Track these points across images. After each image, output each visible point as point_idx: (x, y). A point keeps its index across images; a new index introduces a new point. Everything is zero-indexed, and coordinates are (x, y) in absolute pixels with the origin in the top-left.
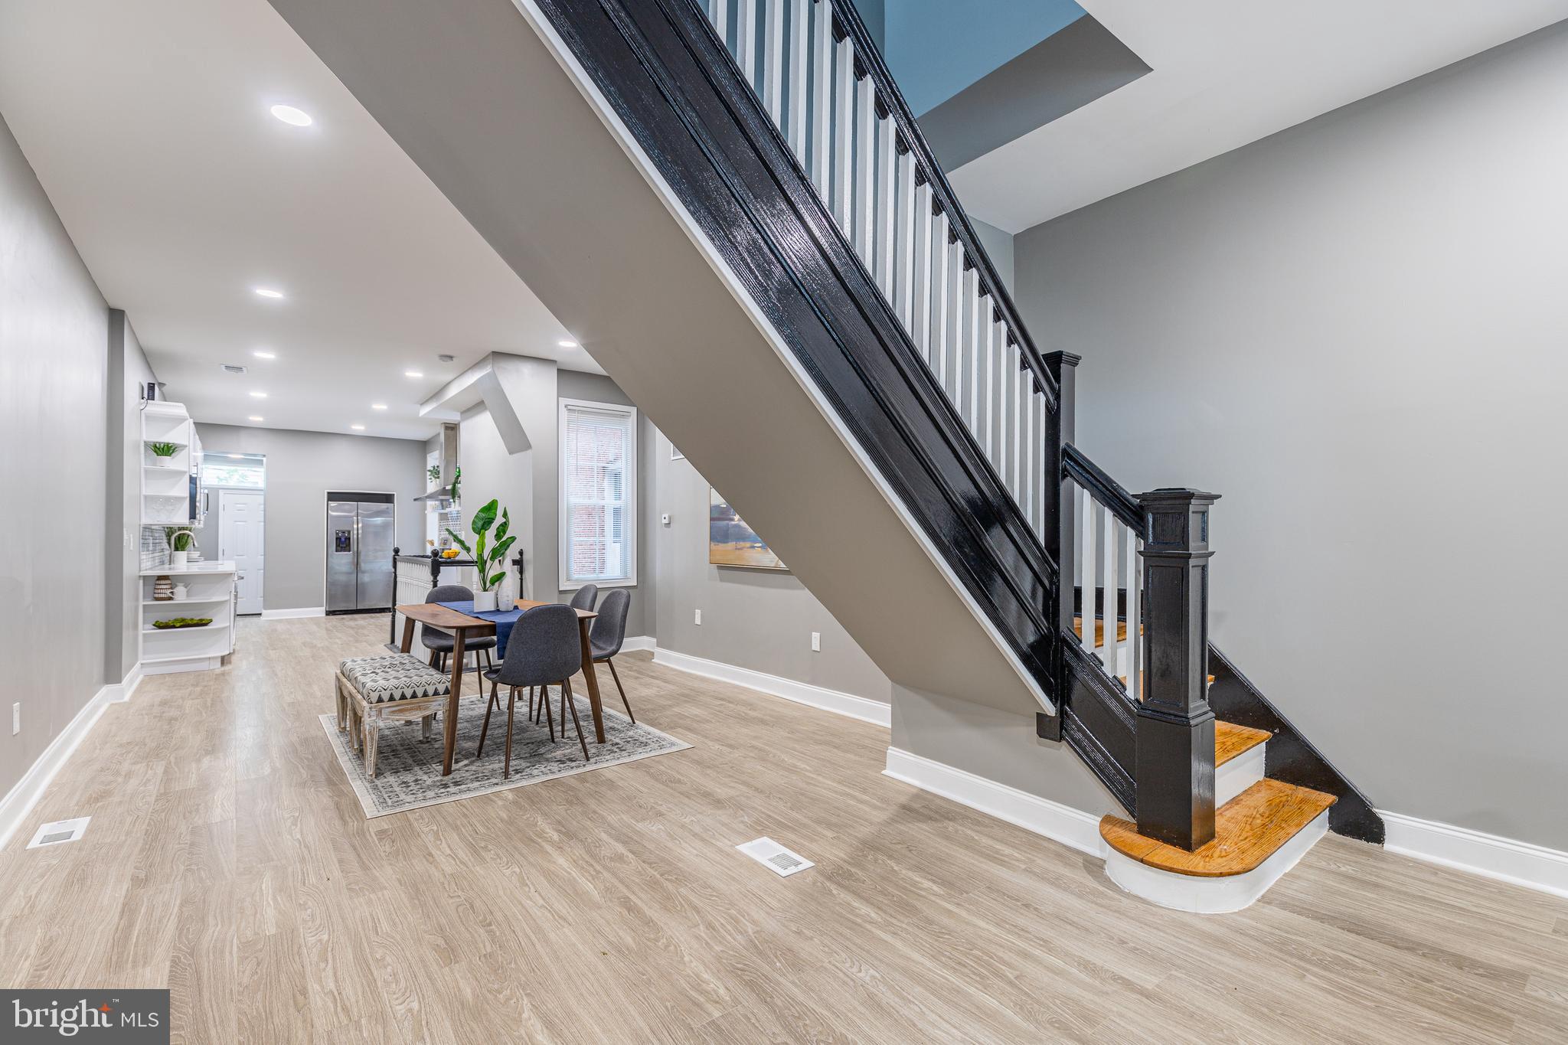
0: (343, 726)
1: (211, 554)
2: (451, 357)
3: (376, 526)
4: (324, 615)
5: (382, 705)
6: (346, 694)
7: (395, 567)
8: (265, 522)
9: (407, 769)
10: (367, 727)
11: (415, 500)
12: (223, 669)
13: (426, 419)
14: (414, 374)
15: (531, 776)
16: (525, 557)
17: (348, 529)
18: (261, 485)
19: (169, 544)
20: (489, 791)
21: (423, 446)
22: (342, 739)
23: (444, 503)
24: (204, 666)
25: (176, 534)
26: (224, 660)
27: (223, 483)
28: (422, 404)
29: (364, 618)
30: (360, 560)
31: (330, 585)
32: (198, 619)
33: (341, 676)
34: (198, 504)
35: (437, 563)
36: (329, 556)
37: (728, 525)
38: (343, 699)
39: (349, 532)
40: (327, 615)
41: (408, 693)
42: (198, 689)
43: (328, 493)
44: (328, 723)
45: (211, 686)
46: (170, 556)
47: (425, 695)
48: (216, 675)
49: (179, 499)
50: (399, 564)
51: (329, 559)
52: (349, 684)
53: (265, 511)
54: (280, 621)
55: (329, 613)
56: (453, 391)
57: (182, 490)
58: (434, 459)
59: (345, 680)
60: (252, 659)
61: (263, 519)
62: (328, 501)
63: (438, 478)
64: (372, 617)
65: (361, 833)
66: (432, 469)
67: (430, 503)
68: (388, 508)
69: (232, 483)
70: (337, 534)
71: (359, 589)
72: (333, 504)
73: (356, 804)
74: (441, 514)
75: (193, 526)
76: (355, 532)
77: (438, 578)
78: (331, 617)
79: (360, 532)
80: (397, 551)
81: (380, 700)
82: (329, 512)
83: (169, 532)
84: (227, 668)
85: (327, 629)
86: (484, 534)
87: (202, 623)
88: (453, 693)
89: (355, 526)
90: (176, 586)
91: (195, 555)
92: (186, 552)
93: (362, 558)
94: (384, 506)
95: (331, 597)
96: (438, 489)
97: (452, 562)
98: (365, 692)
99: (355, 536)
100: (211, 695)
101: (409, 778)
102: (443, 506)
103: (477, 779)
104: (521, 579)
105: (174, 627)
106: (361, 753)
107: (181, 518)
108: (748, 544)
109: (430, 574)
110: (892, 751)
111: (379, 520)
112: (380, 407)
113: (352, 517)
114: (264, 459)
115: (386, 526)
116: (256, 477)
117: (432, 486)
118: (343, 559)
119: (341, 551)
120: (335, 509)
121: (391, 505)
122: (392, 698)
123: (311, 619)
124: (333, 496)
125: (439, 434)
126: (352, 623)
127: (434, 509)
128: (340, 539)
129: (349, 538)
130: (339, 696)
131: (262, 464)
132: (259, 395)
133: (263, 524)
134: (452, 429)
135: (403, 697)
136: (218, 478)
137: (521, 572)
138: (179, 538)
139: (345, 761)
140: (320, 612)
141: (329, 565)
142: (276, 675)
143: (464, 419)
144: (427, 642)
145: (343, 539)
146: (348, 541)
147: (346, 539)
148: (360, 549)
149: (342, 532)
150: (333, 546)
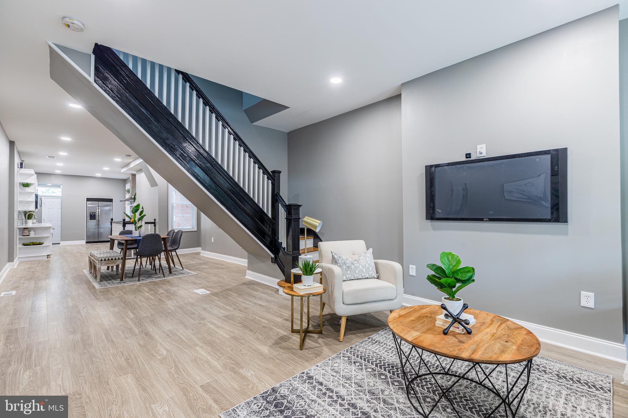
0: (91, 272)
1: (40, 221)
2: (130, 156)
3: (106, 210)
4: (85, 243)
5: (102, 262)
6: (92, 261)
7: (111, 225)
8: (61, 209)
9: (110, 280)
10: (98, 268)
11: (120, 201)
12: (48, 259)
13: (124, 173)
14: (118, 160)
15: (146, 281)
16: (156, 221)
17: (94, 212)
18: (59, 194)
19: (26, 217)
20: (133, 284)
21: (124, 181)
22: (90, 275)
23: (132, 202)
25: (29, 214)
26: (48, 256)
27: (44, 194)
28: (122, 168)
29: (100, 244)
30: (99, 223)
31: (88, 232)
32: (38, 242)
34: (38, 202)
35: (125, 224)
38: (91, 263)
39: (95, 213)
40: (86, 243)
41: (110, 259)
42: (40, 264)
43: (87, 198)
44: (86, 272)
45: (44, 264)
46: (26, 221)
47: (115, 259)
48: (45, 261)
49: (32, 202)
50: (113, 224)
51: (87, 222)
52: (92, 258)
53: (61, 205)
54: (68, 245)
55: (87, 243)
56: (132, 165)
57: (33, 199)
58: (128, 186)
59: (91, 257)
61: (60, 208)
63: (129, 193)
64: (104, 244)
65: (95, 292)
66: (127, 190)
67: (127, 202)
68: (110, 204)
69: (47, 194)
70: (90, 213)
71: (99, 234)
72: (88, 202)
73: (94, 287)
74: (131, 206)
75: (35, 211)
76: (98, 213)
77: (125, 228)
79: (99, 212)
80: (112, 219)
81: (101, 260)
82: (87, 205)
83: (26, 213)
85: (86, 248)
86: (135, 214)
87: (40, 244)
88: (123, 259)
89: (97, 211)
90: (30, 231)
91: (35, 220)
92: (31, 220)
93: (100, 222)
94: (109, 203)
95: (88, 237)
96: (129, 197)
97: (129, 223)
98: (97, 258)
99: (98, 214)
100: (45, 266)
101: (110, 282)
103: (130, 282)
104: (155, 228)
105: (30, 245)
106: (96, 277)
107: (31, 207)
109: (122, 227)
110: (248, 271)
111: (107, 208)
112: (106, 169)
113: (96, 207)
114: (61, 185)
115: (110, 211)
116: (58, 192)
117: (128, 196)
118: (93, 223)
119: (92, 220)
120: (89, 204)
121: (111, 203)
122: (105, 260)
123: (81, 244)
124: (88, 200)
125: (129, 177)
126: (96, 246)
127: (128, 204)
128: (91, 215)
129: (95, 215)
130: (89, 262)
131: (60, 187)
132: (60, 164)
133: (60, 210)
134: (134, 176)
135: (109, 260)
136: (42, 192)
137: (155, 226)
139: (91, 279)
140: (84, 242)
141: (87, 225)
142: (68, 260)
143: (137, 173)
144: (119, 247)
145: (93, 215)
146: (94, 216)
147: (94, 215)
148: (99, 219)
149: (92, 213)
150: (89, 218)
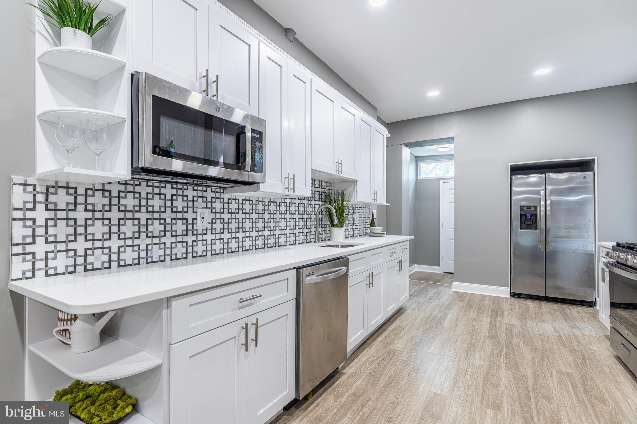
3: (563, 203)
4: (508, 296)
17: (534, 205)
30: (549, 239)
36: (513, 234)
39: (536, 208)
40: (512, 297)
43: (511, 165)
51: (514, 237)
55: (513, 294)
62: (511, 175)
70: (522, 210)
72: (516, 178)
76: (543, 209)
78: (516, 300)
79: (548, 208)
82: (513, 186)
89: (543, 203)
93: (550, 236)
95: (515, 278)
99: (543, 213)
113: (539, 191)
118: (530, 237)
119: (527, 228)
124: (517, 170)
128: (525, 215)
129: (536, 215)
140: (503, 292)
145: (528, 215)
146: (534, 218)
147: (532, 215)
148: (548, 226)
149: (527, 208)
150: (517, 223)
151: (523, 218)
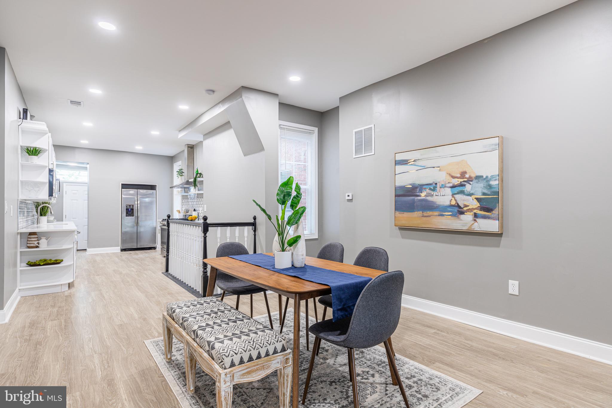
1: (60, 218)
3: (146, 203)
4: (120, 251)
5: (234, 370)
6: (177, 336)
7: (168, 226)
8: (88, 200)
11: (168, 188)
12: (69, 291)
14: (184, 107)
16: (257, 221)
17: (132, 204)
18: (86, 180)
19: (37, 212)
21: (172, 159)
23: (186, 189)
24: (58, 290)
25: (41, 206)
26: (70, 285)
28: (180, 131)
29: (142, 253)
30: (139, 221)
31: (123, 234)
32: (55, 259)
33: (168, 318)
34: (54, 187)
35: (207, 225)
36: (122, 219)
37: (414, 199)
39: (133, 206)
40: (121, 251)
41: (255, 355)
42: (55, 310)
43: (122, 184)
44: (154, 351)
45: (63, 307)
46: (38, 219)
47: (267, 355)
48: (66, 296)
49: (43, 183)
50: (171, 225)
53: (88, 194)
54: (97, 255)
55: (122, 250)
56: (204, 119)
57: (44, 178)
58: (177, 166)
60: (86, 283)
61: (87, 199)
62: (122, 189)
63: (183, 175)
64: (146, 253)
66: (179, 170)
67: (177, 190)
68: (153, 193)
69: (72, 179)
70: (127, 207)
71: (138, 236)
72: (124, 190)
74: (183, 196)
75: (51, 201)
76: (136, 206)
78: (124, 252)
79: (139, 206)
81: (233, 365)
82: (122, 195)
83: (37, 205)
84: (73, 290)
87: (57, 262)
89: (136, 203)
90: (41, 239)
91: (52, 218)
92: (46, 217)
93: (139, 219)
94: (151, 192)
95: (123, 241)
96: (182, 182)
99: (136, 208)
100: (64, 315)
102: (185, 191)
104: (255, 235)
105: (39, 265)
107: (43, 195)
108: (436, 213)
109: (201, 232)
111: (147, 200)
112: (155, 133)
113: (135, 197)
114: (88, 166)
115: (152, 203)
116: (83, 176)
117: (178, 180)
118: (130, 221)
119: (129, 216)
120: (126, 193)
121: (154, 191)
122: (242, 362)
123: (113, 253)
124: (125, 186)
125: (184, 151)
126: (136, 256)
127: (179, 193)
128: (128, 209)
129: (133, 209)
130: (164, 333)
131: (87, 169)
132: (88, 124)
134: (193, 148)
135: (250, 359)
137: (255, 231)
138: (43, 208)
140: (118, 249)
141: (122, 222)
143: (204, 139)
145: (130, 209)
146: (132, 211)
147: (131, 209)
148: (138, 215)
149: (129, 206)
150: (125, 214)
151: (127, 210)
